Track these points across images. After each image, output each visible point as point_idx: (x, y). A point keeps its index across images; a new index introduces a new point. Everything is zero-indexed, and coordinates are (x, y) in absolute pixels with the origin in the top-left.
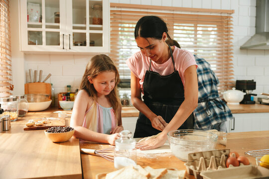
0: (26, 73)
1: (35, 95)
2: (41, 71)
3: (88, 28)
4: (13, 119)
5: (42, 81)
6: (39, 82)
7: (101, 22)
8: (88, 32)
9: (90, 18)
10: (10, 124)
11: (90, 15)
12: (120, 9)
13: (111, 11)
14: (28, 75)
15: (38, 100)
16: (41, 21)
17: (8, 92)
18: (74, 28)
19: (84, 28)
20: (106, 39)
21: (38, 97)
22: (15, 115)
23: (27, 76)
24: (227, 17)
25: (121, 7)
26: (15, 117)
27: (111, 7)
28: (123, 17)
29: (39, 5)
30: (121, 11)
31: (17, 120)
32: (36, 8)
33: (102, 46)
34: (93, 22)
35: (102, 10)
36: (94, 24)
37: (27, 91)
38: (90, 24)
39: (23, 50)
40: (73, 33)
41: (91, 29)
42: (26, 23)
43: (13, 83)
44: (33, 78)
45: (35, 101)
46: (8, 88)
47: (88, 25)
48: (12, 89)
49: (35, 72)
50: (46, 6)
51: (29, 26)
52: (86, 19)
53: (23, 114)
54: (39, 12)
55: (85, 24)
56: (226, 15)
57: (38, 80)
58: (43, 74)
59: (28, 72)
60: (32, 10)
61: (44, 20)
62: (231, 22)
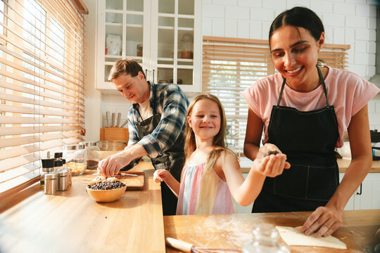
0: (103, 117)
1: (111, 141)
2: (119, 115)
3: (175, 63)
4: (79, 172)
5: (120, 126)
6: (116, 127)
7: (191, 56)
8: (175, 67)
9: (178, 53)
10: (70, 180)
11: (178, 48)
12: (212, 44)
13: (204, 46)
14: (105, 118)
15: (114, 148)
16: (121, 54)
17: (78, 138)
18: (159, 62)
19: (172, 63)
20: (197, 76)
21: (114, 145)
22: (81, 167)
23: (103, 120)
24: (342, 53)
25: (213, 41)
26: (81, 170)
27: (204, 41)
28: (216, 49)
29: (119, 37)
30: (213, 46)
31: (85, 174)
32: (116, 40)
33: (192, 84)
34: (182, 55)
35: (193, 42)
36: (182, 58)
37: (103, 137)
38: (178, 57)
39: (99, 88)
40: (158, 68)
41: (179, 63)
42: (104, 56)
43: (86, 127)
44: (110, 121)
45: (110, 149)
46: (78, 132)
47: (176, 59)
48: (83, 134)
49: (113, 115)
50: (127, 39)
51: (107, 60)
52: (173, 53)
53: (94, 165)
54: (120, 44)
55: (173, 57)
56: (340, 51)
57: (115, 124)
58: (122, 118)
59: (105, 114)
60: (112, 42)
61: (124, 53)
62: (346, 60)
